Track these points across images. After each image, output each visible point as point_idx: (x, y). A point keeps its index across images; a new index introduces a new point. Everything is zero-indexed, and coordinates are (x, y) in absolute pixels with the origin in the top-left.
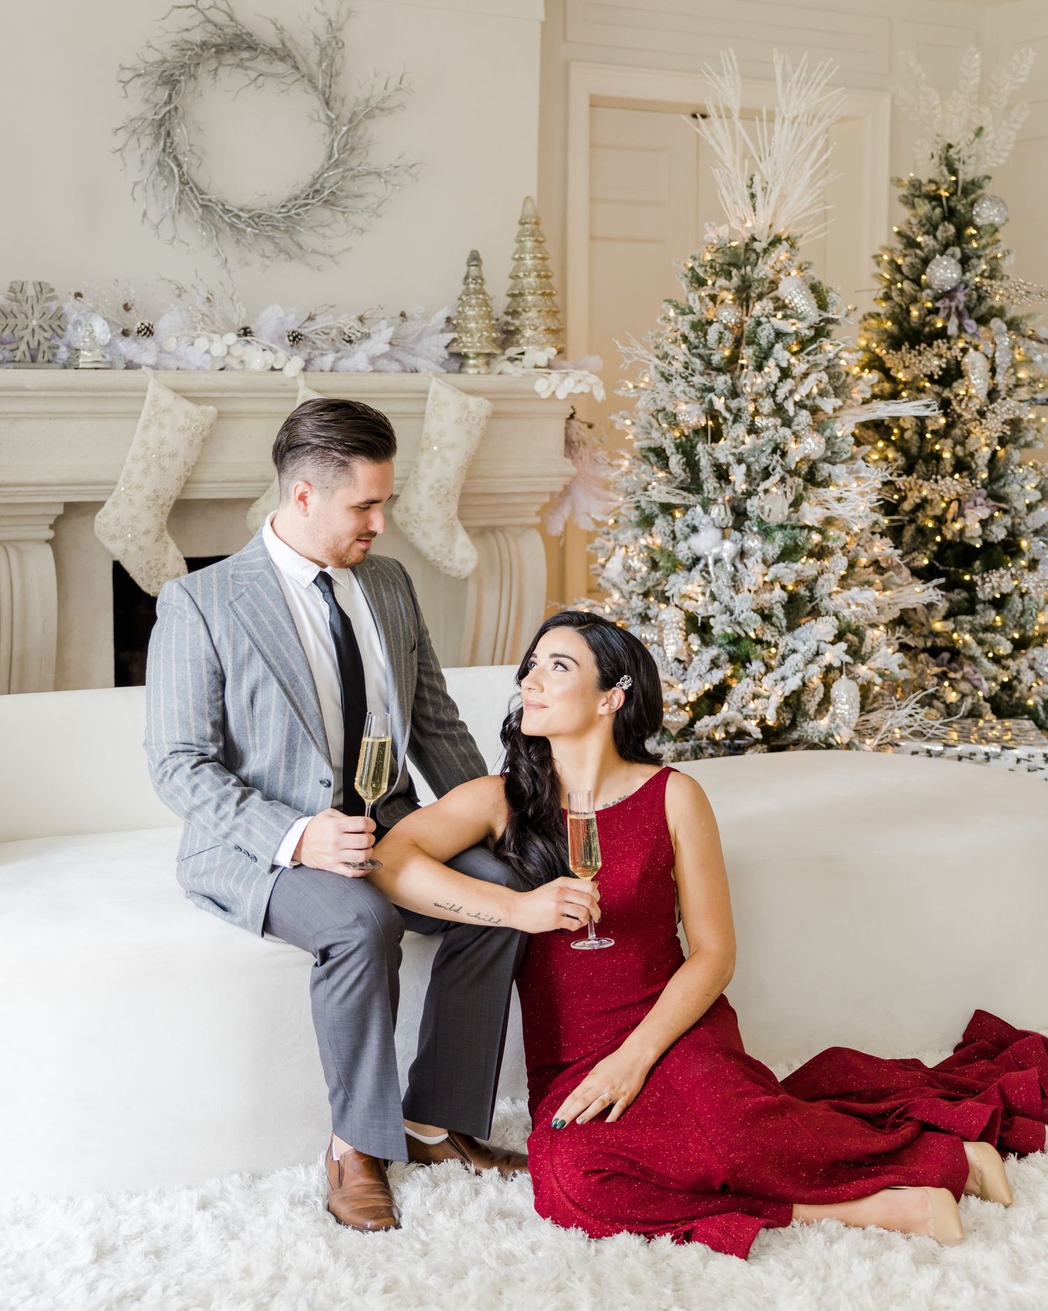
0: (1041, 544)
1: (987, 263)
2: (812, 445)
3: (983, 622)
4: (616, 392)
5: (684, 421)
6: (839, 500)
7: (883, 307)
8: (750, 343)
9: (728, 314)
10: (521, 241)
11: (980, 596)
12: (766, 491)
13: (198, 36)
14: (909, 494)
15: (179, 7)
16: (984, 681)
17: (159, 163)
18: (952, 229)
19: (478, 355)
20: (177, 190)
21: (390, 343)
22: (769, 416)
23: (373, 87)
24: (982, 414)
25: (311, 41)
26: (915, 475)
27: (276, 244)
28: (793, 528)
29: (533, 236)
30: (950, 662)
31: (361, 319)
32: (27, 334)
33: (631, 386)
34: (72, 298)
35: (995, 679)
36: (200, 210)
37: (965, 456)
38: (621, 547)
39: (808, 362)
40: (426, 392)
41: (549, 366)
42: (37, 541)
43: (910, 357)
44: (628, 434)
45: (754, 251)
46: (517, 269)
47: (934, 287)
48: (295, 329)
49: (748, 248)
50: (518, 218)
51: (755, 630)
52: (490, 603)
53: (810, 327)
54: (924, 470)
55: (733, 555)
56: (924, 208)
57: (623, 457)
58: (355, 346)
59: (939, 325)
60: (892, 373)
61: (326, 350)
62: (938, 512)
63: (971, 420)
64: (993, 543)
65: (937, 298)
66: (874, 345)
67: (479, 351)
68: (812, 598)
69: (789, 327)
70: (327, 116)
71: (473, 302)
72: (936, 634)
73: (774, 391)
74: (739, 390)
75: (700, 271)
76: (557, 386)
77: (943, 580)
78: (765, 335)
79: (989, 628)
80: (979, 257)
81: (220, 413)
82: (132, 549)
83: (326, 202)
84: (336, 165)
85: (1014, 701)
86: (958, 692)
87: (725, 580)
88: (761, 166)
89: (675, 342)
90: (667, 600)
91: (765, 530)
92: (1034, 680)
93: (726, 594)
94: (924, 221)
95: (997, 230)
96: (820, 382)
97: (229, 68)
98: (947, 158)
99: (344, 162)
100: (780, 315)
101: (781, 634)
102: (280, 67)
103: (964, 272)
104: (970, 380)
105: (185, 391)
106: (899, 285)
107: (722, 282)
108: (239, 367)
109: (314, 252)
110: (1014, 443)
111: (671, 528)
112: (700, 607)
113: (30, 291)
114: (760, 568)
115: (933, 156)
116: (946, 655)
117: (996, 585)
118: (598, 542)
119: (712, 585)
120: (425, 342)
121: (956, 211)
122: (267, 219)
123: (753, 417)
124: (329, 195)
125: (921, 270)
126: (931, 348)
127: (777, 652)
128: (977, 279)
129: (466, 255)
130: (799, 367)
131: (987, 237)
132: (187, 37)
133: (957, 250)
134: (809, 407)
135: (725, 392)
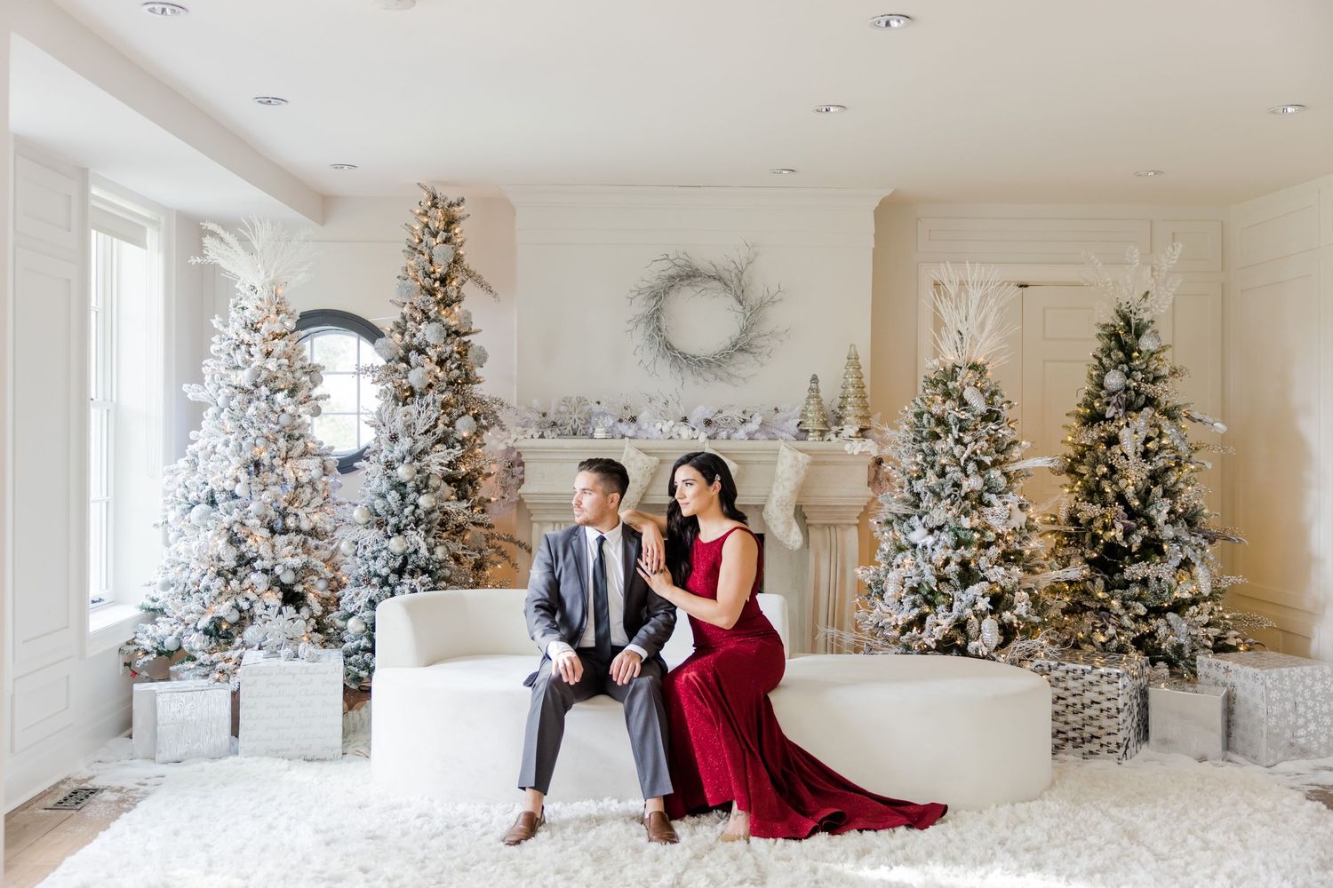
0: (1178, 548)
2: (977, 483)
8: (945, 424)
9: (935, 408)
10: (847, 369)
15: (657, 261)
19: (814, 430)
21: (762, 425)
23: (764, 293)
25: (732, 269)
29: (852, 366)
31: (744, 412)
32: (572, 422)
33: (890, 448)
34: (595, 404)
36: (670, 358)
40: (779, 451)
41: (855, 437)
46: (845, 383)
47: (1108, 388)
48: (709, 417)
50: (846, 356)
51: (936, 586)
53: (978, 416)
55: (932, 544)
61: (725, 428)
67: (816, 428)
68: (981, 571)
70: (740, 308)
71: (814, 402)
76: (855, 447)
81: (661, 460)
83: (739, 351)
84: (745, 332)
90: (892, 567)
97: (687, 287)
99: (749, 331)
100: (960, 409)
101: (955, 590)
102: (716, 284)
105: (645, 450)
107: (931, 391)
108: (677, 437)
109: (735, 376)
112: (904, 571)
113: (574, 401)
114: (942, 551)
117: (1133, 571)
119: (917, 560)
120: (787, 424)
121: (1126, 342)
122: (707, 361)
123: (944, 467)
124: (741, 347)
125: (1103, 378)
126: (1100, 425)
127: (953, 601)
128: (1135, 384)
129: (810, 377)
130: (967, 438)
131: (1146, 358)
132: (666, 273)
133: (1125, 366)
134: (976, 461)
135: (927, 452)
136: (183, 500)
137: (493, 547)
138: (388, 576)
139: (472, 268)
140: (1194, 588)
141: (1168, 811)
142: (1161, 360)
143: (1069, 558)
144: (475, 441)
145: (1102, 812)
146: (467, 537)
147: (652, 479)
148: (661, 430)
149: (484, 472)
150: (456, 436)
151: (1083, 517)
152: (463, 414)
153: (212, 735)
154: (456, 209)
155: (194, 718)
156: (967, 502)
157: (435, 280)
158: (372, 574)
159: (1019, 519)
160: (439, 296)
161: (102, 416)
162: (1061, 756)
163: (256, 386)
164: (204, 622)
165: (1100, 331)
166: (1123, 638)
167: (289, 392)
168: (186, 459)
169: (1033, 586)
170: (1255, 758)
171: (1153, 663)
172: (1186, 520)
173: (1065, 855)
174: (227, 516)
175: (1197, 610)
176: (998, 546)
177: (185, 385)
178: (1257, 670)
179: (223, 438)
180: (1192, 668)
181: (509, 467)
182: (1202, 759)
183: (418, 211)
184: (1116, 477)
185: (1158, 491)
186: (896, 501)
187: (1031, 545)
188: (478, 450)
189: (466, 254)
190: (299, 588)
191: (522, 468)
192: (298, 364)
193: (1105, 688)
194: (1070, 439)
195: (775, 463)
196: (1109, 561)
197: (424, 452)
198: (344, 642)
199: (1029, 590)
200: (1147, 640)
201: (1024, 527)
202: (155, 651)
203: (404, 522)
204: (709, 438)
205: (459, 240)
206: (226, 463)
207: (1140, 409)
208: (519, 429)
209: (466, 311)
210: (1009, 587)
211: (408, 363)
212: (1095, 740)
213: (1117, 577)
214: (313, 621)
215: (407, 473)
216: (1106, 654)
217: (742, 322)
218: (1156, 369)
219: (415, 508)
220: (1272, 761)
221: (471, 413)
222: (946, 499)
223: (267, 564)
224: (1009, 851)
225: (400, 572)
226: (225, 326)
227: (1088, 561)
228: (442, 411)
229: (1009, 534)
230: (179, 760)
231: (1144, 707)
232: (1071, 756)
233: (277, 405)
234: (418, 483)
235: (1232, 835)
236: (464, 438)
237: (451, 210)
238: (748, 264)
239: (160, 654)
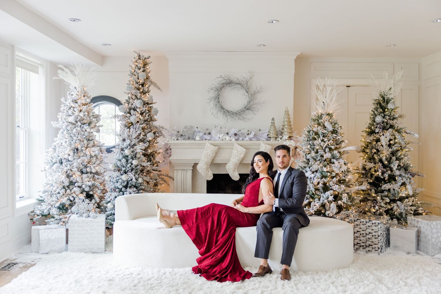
0: (401, 178)
8: (317, 135)
9: (315, 129)
10: (285, 115)
13: (223, 82)
15: (218, 78)
19: (273, 137)
21: (254, 135)
30: (377, 203)
31: (248, 131)
32: (188, 134)
34: (196, 128)
35: (384, 207)
36: (223, 112)
37: (381, 158)
39: (327, 138)
40: (260, 144)
42: (190, 170)
48: (236, 133)
50: (285, 111)
51: (314, 192)
53: (330, 131)
63: (381, 151)
70: (247, 94)
71: (273, 127)
73: (321, 145)
78: (320, 133)
81: (219, 148)
82: (202, 171)
84: (249, 103)
94: (376, 108)
96: (331, 142)
101: (322, 193)
102: (238, 86)
105: (213, 144)
108: (225, 140)
109: (245, 118)
113: (189, 127)
117: (385, 186)
120: (264, 135)
121: (383, 106)
122: (236, 113)
123: (317, 150)
124: (247, 108)
125: (375, 118)
126: (373, 135)
127: (321, 197)
128: (386, 120)
129: (271, 119)
130: (325, 140)
131: (390, 111)
132: (221, 82)
133: (383, 114)
134: (329, 147)
135: (312, 144)
136: (51, 162)
137: (161, 178)
138: (122, 188)
139: (153, 81)
140: (407, 192)
141: (394, 272)
142: (396, 112)
143: (362, 182)
144: (154, 141)
145: (370, 272)
146: (152, 175)
147: (216, 155)
148: (219, 137)
149: (158, 152)
150: (147, 139)
151: (367, 168)
152: (150, 132)
153: (59, 244)
154: (147, 60)
155: (53, 238)
156: (325, 162)
157: (140, 85)
158: (116, 187)
159: (344, 168)
160: (141, 90)
161: (24, 133)
162: (358, 252)
163: (76, 122)
164: (58, 204)
165: (374, 102)
166: (381, 210)
167: (88, 124)
168: (52, 148)
169: (349, 192)
170: (427, 253)
171: (392, 219)
172: (404, 168)
173: (355, 288)
174: (66, 167)
175: (408, 200)
176: (337, 178)
177: (52, 122)
178: (428, 222)
179: (65, 140)
180: (406, 221)
181: (166, 150)
182: (409, 253)
183: (134, 61)
184: (379, 153)
185: (394, 158)
186: (301, 162)
187: (349, 177)
188: (155, 144)
189: (151, 76)
190: (91, 193)
191: (171, 151)
192: (91, 114)
193: (374, 228)
194: (363, 140)
196: (377, 183)
197: (135, 145)
198: (107, 211)
199: (348, 193)
200: (390, 211)
201: (346, 171)
202: (41, 215)
203: (127, 169)
204: (236, 140)
205: (148, 71)
206: (66, 149)
207: (388, 129)
208: (170, 137)
209: (151, 96)
210: (340, 192)
211: (130, 114)
212: (370, 246)
213: (379, 189)
214: (96, 204)
215: (128, 152)
216: (375, 216)
217: (248, 99)
218: (394, 115)
219: (131, 165)
220: (433, 254)
221: (153, 131)
222: (318, 161)
223: (80, 184)
224: (335, 286)
225: (126, 187)
226: (66, 101)
227: (370, 183)
228: (142, 131)
229: (341, 173)
230: (47, 252)
231: (388, 235)
232: (361, 252)
233: (84, 129)
234: (132, 156)
235: (416, 281)
236: (150, 140)
237: (146, 60)
238: (250, 79)
239: (43, 216)
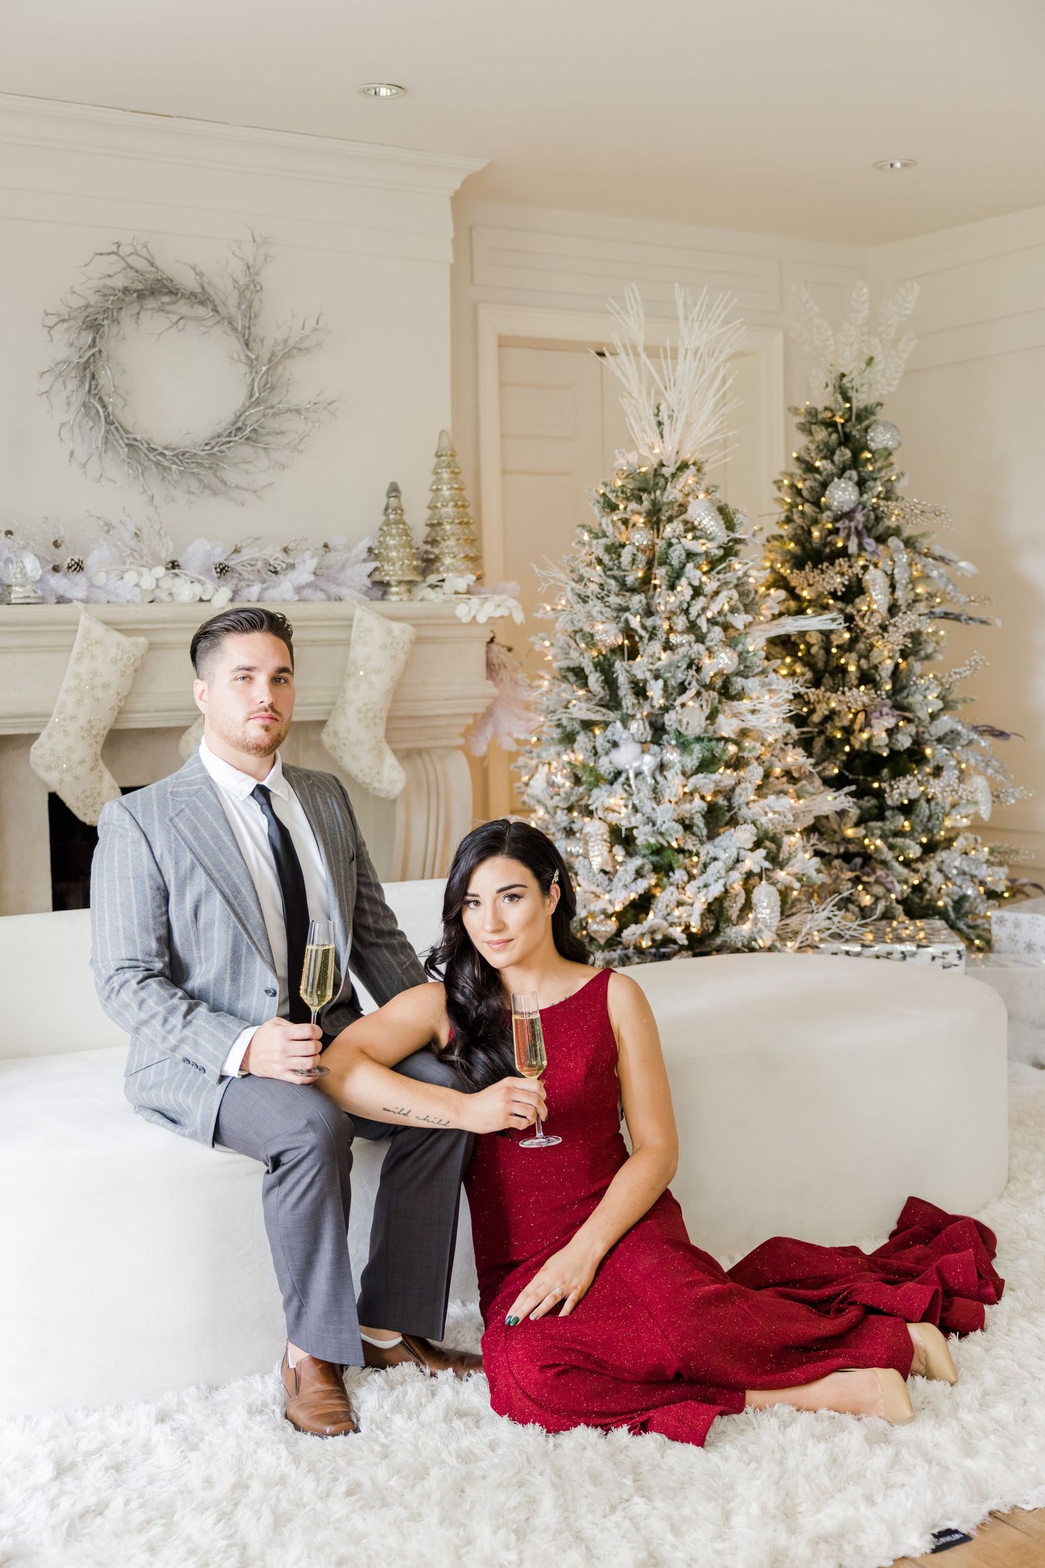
0: (945, 751)
1: (883, 485)
2: (725, 660)
3: (892, 827)
4: (535, 614)
5: (601, 641)
6: (753, 712)
7: (786, 530)
8: (663, 563)
9: (640, 537)
10: (438, 473)
11: (889, 802)
12: (683, 705)
13: (119, 282)
14: (818, 707)
15: (101, 254)
16: (896, 884)
17: (85, 405)
18: (848, 453)
19: (400, 583)
20: (103, 430)
21: (314, 573)
22: (682, 633)
23: (291, 328)
24: (884, 628)
25: (230, 285)
26: (823, 689)
27: (201, 481)
28: (710, 740)
29: (449, 467)
30: (862, 866)
31: (286, 550)
33: (548, 608)
34: (3, 535)
35: (906, 882)
36: (126, 449)
37: (869, 669)
38: (544, 764)
39: (719, 580)
40: (351, 619)
41: (468, 592)
43: (814, 576)
44: (547, 655)
45: (663, 475)
46: (434, 500)
47: (833, 508)
48: (222, 561)
49: (657, 473)
50: (434, 451)
51: (677, 840)
52: (419, 822)
53: (720, 547)
54: (831, 683)
55: (653, 769)
56: (821, 434)
57: (542, 678)
58: (281, 577)
59: (840, 544)
60: (797, 591)
61: (252, 581)
62: (846, 723)
63: (873, 634)
64: (899, 752)
65: (837, 519)
66: (779, 565)
67: (401, 578)
68: (730, 808)
69: (699, 547)
70: (247, 356)
71: (394, 531)
72: (848, 841)
73: (687, 609)
74: (653, 609)
75: (612, 496)
76: (478, 611)
77: (853, 788)
78: (676, 555)
79: (899, 833)
80: (875, 479)
81: (150, 644)
82: (68, 778)
83: (248, 439)
84: (257, 403)
85: (925, 903)
86: (872, 895)
87: (646, 792)
88: (666, 395)
89: (590, 564)
90: (590, 814)
91: (683, 743)
92: (942, 881)
93: (648, 806)
94: (822, 447)
95: (890, 454)
96: (731, 599)
97: (150, 312)
98: (840, 387)
99: (265, 400)
100: (690, 536)
101: (702, 843)
102: (200, 311)
103: (861, 494)
104: (871, 596)
105: (116, 624)
106: (800, 507)
107: (633, 506)
108: (169, 599)
109: (237, 487)
110: (915, 655)
111: (592, 744)
112: (623, 818)
114: (679, 780)
115: (827, 385)
116: (858, 861)
117: (903, 791)
118: (521, 760)
119: (634, 797)
120: (348, 572)
121: (851, 437)
122: (191, 456)
124: (246, 433)
125: (822, 493)
127: (698, 860)
128: (872, 501)
129: (386, 488)
130: (707, 586)
131: (881, 461)
132: (113, 282)
133: (854, 473)
134: (722, 624)
148: (138, 585)
156: (712, 693)
195: (347, 643)
213: (869, 802)
